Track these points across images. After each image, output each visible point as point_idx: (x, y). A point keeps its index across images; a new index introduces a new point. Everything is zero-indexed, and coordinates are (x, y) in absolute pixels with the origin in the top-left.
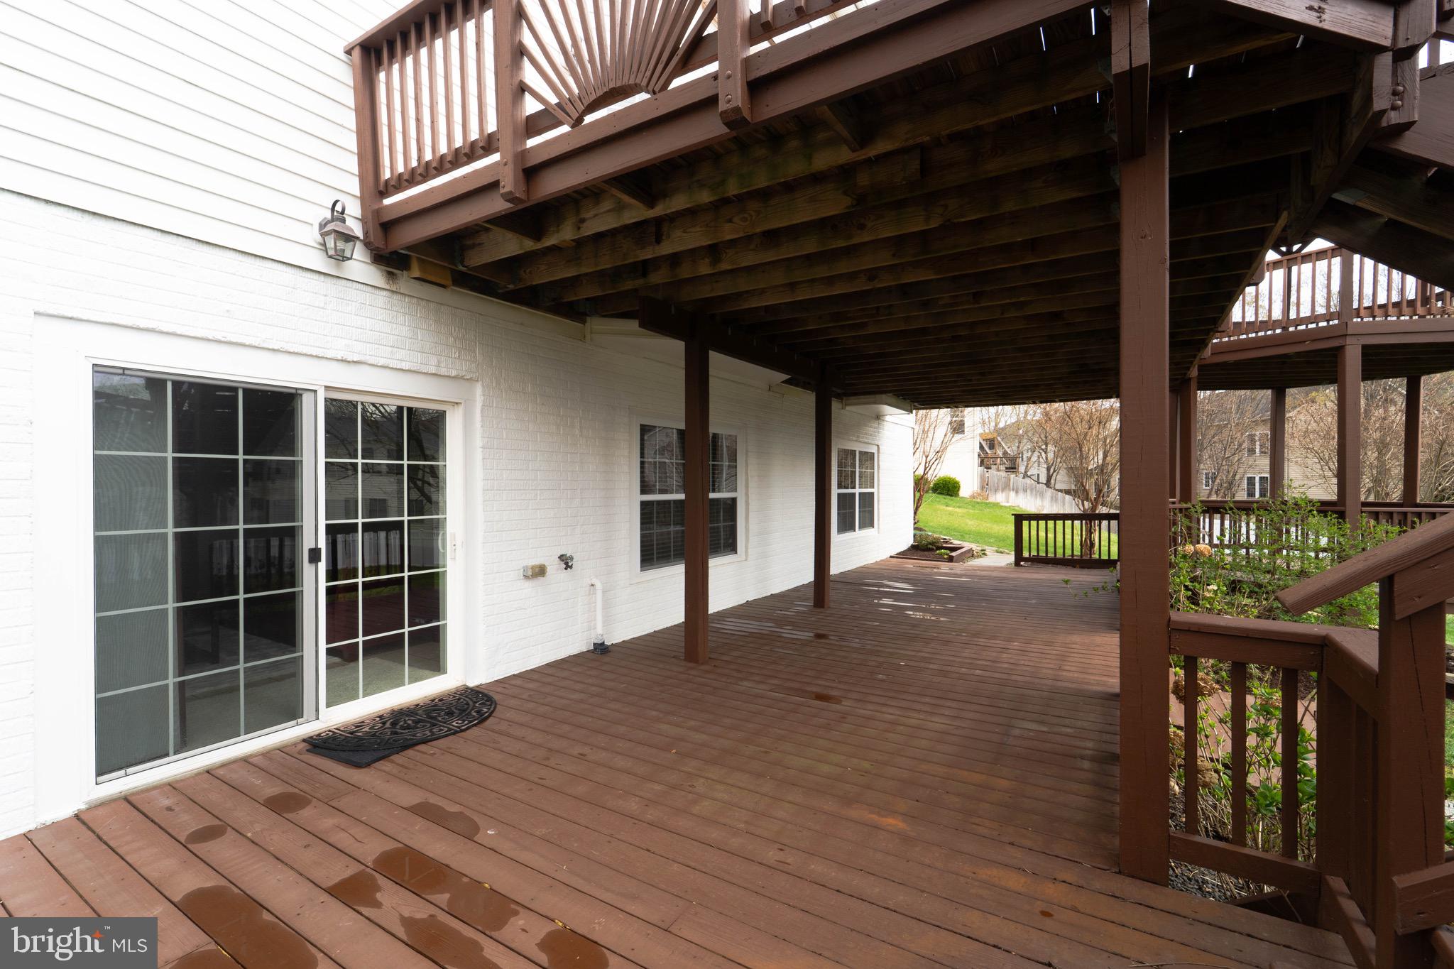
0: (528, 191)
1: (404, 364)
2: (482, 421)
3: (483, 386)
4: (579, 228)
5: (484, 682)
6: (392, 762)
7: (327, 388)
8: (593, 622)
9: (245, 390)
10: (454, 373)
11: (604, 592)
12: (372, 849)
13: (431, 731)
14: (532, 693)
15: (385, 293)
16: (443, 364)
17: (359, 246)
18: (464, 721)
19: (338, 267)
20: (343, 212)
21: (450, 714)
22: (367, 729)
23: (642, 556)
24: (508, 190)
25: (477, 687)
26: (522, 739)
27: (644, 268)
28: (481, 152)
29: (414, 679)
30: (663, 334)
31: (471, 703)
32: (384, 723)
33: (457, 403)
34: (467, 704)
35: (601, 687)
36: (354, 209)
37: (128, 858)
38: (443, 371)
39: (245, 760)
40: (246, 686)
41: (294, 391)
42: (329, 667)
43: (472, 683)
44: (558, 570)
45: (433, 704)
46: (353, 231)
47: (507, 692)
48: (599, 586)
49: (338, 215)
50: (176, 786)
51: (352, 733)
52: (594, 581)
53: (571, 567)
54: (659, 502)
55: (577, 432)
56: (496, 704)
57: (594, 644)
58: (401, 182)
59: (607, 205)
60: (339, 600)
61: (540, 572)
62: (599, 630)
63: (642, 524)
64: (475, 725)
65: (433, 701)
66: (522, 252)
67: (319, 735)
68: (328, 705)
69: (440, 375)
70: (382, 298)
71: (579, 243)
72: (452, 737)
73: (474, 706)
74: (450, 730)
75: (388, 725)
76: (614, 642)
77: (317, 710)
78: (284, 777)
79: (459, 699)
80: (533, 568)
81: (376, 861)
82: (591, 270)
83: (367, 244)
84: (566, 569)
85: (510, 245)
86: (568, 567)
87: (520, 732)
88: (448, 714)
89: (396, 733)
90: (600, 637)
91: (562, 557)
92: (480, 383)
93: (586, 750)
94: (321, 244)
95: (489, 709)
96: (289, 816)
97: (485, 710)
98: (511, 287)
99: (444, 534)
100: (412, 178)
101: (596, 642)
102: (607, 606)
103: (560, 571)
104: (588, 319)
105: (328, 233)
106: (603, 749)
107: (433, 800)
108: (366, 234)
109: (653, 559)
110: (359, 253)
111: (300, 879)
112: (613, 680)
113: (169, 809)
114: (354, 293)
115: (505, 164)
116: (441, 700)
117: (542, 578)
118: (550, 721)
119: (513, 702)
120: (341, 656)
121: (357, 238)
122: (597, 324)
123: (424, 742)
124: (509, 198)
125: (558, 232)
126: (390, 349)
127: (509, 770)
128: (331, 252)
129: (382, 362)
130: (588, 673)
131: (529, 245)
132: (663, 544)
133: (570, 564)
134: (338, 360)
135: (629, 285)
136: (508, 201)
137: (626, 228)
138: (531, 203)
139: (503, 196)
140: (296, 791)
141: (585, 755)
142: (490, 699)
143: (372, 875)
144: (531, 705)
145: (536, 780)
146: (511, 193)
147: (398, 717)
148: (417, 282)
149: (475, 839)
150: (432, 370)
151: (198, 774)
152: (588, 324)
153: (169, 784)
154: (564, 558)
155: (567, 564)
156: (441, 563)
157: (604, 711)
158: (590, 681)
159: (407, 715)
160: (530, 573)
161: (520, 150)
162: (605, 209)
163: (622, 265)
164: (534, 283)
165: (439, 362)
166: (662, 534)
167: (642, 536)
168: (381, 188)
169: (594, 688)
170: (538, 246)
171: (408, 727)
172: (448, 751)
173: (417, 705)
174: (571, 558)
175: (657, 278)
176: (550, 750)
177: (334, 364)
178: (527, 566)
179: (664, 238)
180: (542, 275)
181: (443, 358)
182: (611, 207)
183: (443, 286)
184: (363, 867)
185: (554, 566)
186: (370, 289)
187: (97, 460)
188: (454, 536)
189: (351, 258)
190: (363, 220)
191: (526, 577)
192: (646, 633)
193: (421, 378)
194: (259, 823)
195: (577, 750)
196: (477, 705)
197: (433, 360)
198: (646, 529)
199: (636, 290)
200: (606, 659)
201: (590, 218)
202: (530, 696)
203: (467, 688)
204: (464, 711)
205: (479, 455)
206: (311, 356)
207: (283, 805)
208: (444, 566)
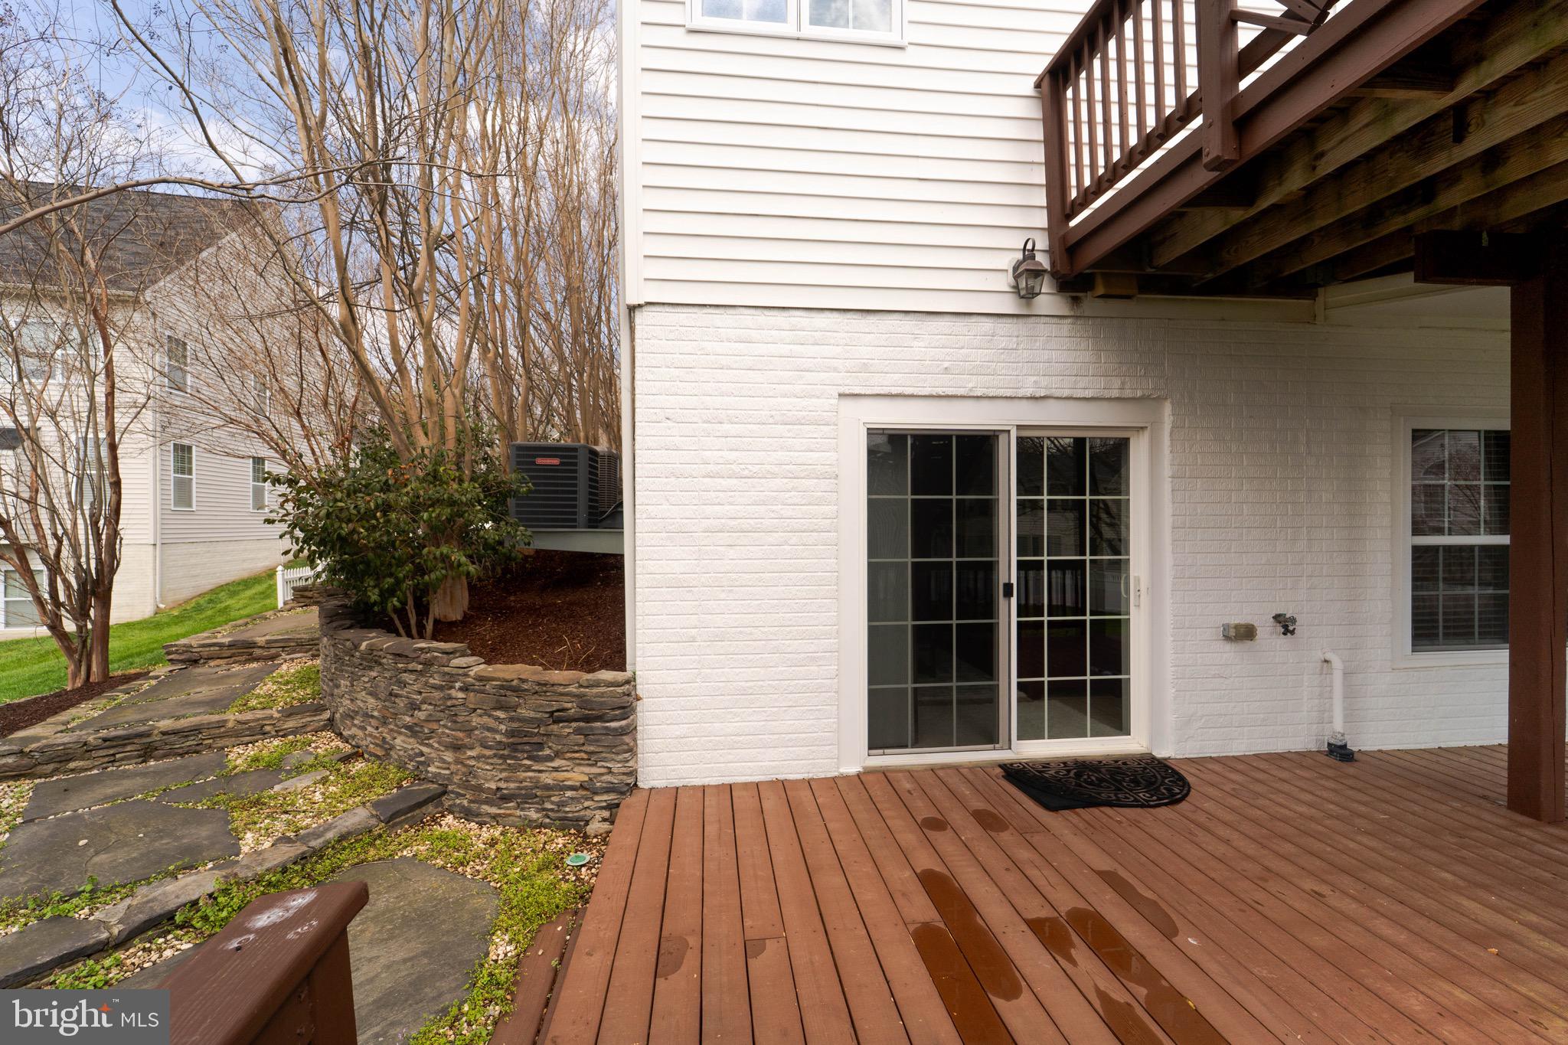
0: (1240, 149)
1: (1087, 392)
2: (1172, 445)
3: (1172, 403)
4: (1314, 168)
5: (1173, 756)
6: (1078, 815)
7: (1019, 427)
8: (1326, 714)
9: (958, 437)
10: (1139, 394)
11: (1346, 674)
12: (1066, 901)
13: (1116, 795)
14: (1237, 787)
15: (1069, 321)
16: (1128, 386)
17: (1047, 278)
18: (1152, 796)
19: (1029, 305)
20: (1033, 249)
21: (1137, 783)
22: (1052, 772)
23: (1415, 628)
24: (1215, 155)
25: (1166, 759)
26: (1227, 842)
27: (1427, 189)
28: (1179, 123)
29: (1095, 734)
30: (1463, 283)
31: (1159, 777)
32: (1069, 771)
33: (1142, 428)
34: (1154, 776)
35: (1344, 808)
36: (1042, 243)
37: (888, 821)
38: (1128, 393)
39: (956, 768)
40: (959, 702)
41: (992, 433)
42: (1019, 700)
43: (1160, 753)
44: (1272, 634)
45: (1116, 765)
46: (1041, 264)
47: (1202, 775)
48: (1337, 663)
49: (1029, 254)
50: (915, 774)
51: (1040, 772)
52: (1329, 656)
53: (1292, 632)
54: (1448, 549)
55: (1302, 449)
56: (1190, 788)
57: (1329, 745)
58: (1088, 196)
59: (1365, 117)
60: (1028, 635)
61: (1245, 633)
62: (1338, 725)
63: (1414, 579)
64: (1166, 804)
65: (1116, 762)
66: (1228, 227)
67: (1012, 764)
68: (1019, 738)
69: (1124, 399)
70: (1066, 326)
71: (1310, 191)
72: (1139, 810)
73: (1163, 782)
74: (1136, 800)
75: (1072, 774)
76: (1363, 749)
77: (1010, 740)
78: (987, 796)
79: (1145, 768)
80: (1237, 627)
81: (1069, 913)
82: (1331, 221)
83: (1054, 274)
84: (1284, 634)
85: (1213, 223)
86: (1287, 631)
87: (1224, 832)
88: (1132, 781)
89: (1081, 786)
90: (1339, 736)
91: (1278, 618)
92: (1169, 401)
93: (1324, 889)
94: (1014, 287)
95: (1182, 791)
96: (992, 834)
97: (1177, 791)
98: (1210, 276)
99: (1128, 578)
100: (1100, 185)
101: (1332, 741)
102: (1351, 694)
103: (1274, 636)
104: (1321, 291)
105: (1020, 275)
106: (1354, 898)
107: (1123, 873)
108: (1053, 264)
109: (1437, 635)
110: (1046, 286)
111: (1004, 899)
112: (1364, 804)
113: (909, 792)
114: (1043, 328)
115: (1211, 125)
116: (1125, 763)
117: (1249, 643)
118: (1265, 831)
119: (1211, 791)
120: (1030, 693)
121: (1045, 271)
122: (1336, 295)
123: (1110, 804)
124: (1217, 165)
125: (1280, 184)
126: (1074, 378)
127: (1213, 875)
128: (1023, 293)
129: (1066, 393)
130: (1320, 782)
131: (1238, 215)
132: (1455, 613)
133: (1291, 628)
134: (1028, 398)
135: (1397, 223)
136: (1212, 170)
137: (1399, 139)
138: (1246, 159)
139: (1206, 166)
140: (996, 812)
141: (1323, 896)
142: (1182, 778)
143: (1064, 926)
144: (1236, 803)
145: (1249, 901)
146: (1218, 157)
147: (1082, 767)
148: (1101, 300)
149: (1174, 940)
150: (1115, 393)
151: (926, 770)
152: (1320, 300)
153: (909, 771)
154: (1281, 619)
155: (1286, 627)
156: (1123, 610)
157: (1352, 845)
158: (1325, 794)
159: (1090, 770)
160: (1232, 633)
161: (1229, 98)
162: (1360, 125)
163: (1387, 198)
164: (1241, 263)
165: (1123, 383)
166: (1455, 598)
167: (1415, 599)
168: (1068, 211)
169: (1332, 807)
170: (1252, 212)
171: (1091, 783)
172: (1135, 824)
173: (1100, 762)
174: (1293, 620)
175: (1452, 198)
176: (1268, 869)
177: (1024, 402)
178: (1228, 625)
179: (1471, 129)
180: (1255, 249)
181: (1127, 379)
182: (1372, 117)
183: (1128, 297)
184: (1056, 915)
185: (1266, 629)
186: (1055, 320)
187: (870, 502)
188: (1138, 580)
189: (1040, 293)
190: (1050, 252)
191: (1227, 638)
192: (1423, 747)
193: (1105, 404)
194: (972, 832)
195: (1309, 884)
196: (1166, 781)
197: (1117, 382)
198: (1422, 588)
199: (1409, 229)
200: (1349, 769)
201: (1333, 148)
202: (1234, 789)
203: (1154, 758)
204: (1152, 784)
205: (1167, 486)
206: (1006, 397)
207: (988, 821)
208: (1128, 613)
